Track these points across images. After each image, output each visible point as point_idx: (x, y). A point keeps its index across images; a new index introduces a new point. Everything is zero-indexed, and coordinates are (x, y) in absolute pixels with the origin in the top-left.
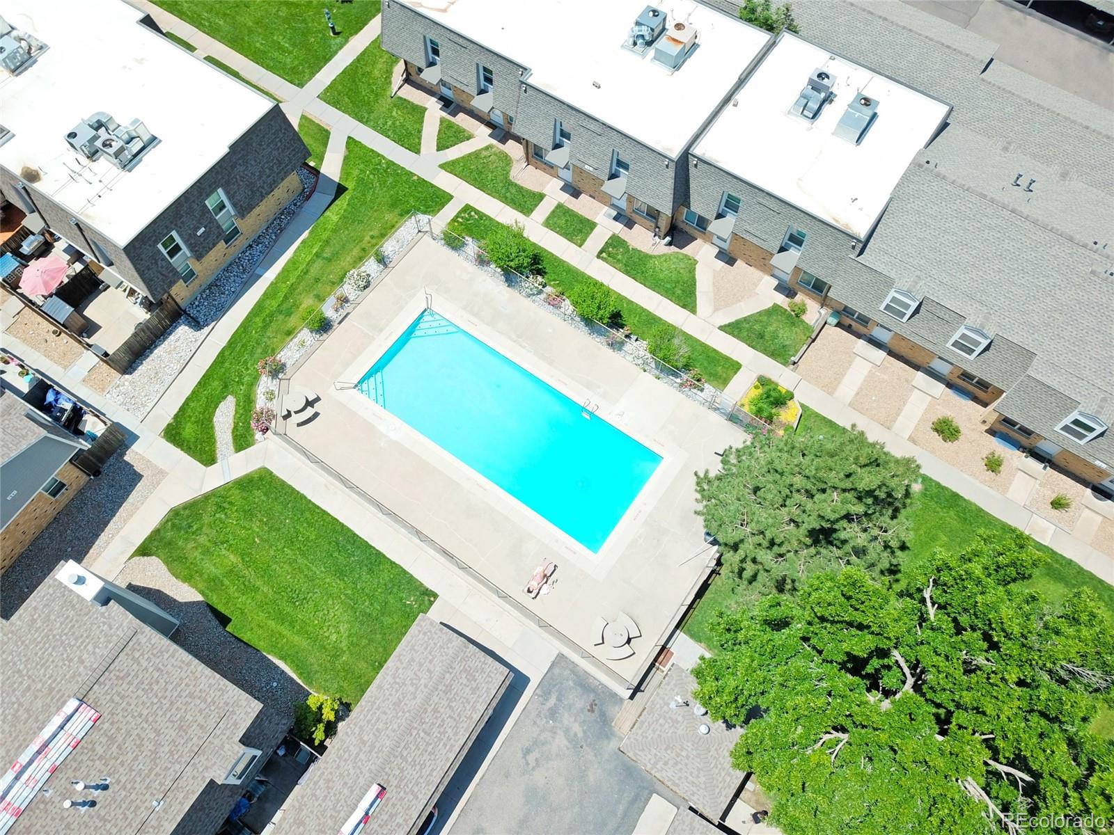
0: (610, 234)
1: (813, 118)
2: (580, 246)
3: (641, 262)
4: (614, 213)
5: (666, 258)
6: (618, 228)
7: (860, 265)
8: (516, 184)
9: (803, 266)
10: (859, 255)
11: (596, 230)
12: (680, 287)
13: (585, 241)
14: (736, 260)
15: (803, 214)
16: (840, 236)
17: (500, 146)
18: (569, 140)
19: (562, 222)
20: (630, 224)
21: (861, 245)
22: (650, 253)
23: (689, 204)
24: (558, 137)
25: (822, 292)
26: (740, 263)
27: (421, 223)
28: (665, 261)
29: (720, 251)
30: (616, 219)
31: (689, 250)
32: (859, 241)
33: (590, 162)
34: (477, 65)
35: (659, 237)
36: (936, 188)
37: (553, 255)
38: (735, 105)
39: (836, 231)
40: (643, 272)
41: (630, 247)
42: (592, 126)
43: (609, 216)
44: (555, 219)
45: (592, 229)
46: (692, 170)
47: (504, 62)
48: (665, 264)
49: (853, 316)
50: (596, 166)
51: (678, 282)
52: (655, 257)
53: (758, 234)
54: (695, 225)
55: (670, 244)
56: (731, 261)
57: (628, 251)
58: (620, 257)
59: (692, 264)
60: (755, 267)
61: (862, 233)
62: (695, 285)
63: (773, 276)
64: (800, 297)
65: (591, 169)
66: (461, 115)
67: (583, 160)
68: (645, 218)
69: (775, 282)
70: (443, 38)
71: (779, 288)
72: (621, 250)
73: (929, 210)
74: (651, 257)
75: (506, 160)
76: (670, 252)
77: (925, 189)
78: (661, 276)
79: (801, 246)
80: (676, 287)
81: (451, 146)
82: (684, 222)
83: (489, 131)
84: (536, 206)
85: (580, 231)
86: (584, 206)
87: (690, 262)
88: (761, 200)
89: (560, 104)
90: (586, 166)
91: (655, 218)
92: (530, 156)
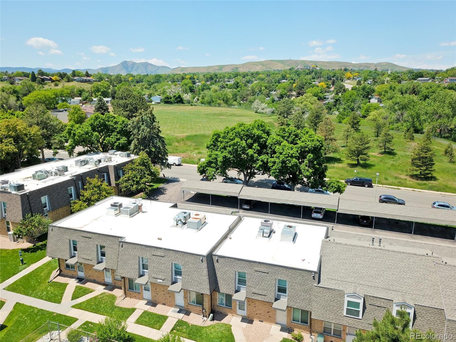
0: (177, 320)
1: (269, 237)
2: (159, 329)
3: (197, 331)
4: (178, 310)
5: (213, 327)
6: (181, 316)
7: (321, 289)
8: (118, 307)
9: (292, 304)
10: (319, 283)
11: (168, 320)
12: (224, 340)
13: (161, 326)
14: (253, 321)
15: (281, 268)
16: (304, 274)
17: (110, 292)
18: (147, 269)
19: (147, 319)
20: (188, 313)
21: (317, 275)
22: (202, 325)
23: (219, 289)
24: (141, 270)
25: (307, 323)
26: (256, 322)
27: (54, 335)
28: (213, 328)
29: (242, 318)
30: (179, 312)
31: (225, 321)
32: (315, 272)
33: (160, 277)
34: (97, 245)
35: (206, 316)
36: (339, 248)
37: (142, 336)
38: (230, 238)
39: (301, 272)
40: (200, 336)
41: (190, 325)
42: (159, 253)
43: (175, 311)
44: (142, 319)
45: (166, 320)
46: (216, 265)
47: (111, 238)
48: (213, 330)
49: (331, 334)
50: (163, 278)
51: (223, 337)
52: (206, 327)
53: (260, 292)
54: (225, 306)
55: (213, 319)
56: (251, 322)
57: (189, 326)
58: (184, 330)
59: (229, 328)
60: (266, 320)
61: (315, 268)
62: (233, 337)
63: (277, 323)
64: (296, 332)
65: (161, 281)
66: (88, 283)
67: (156, 277)
68: (196, 306)
69: (279, 327)
70: (79, 237)
71: (283, 329)
72: (185, 327)
73: (342, 257)
74: (203, 327)
75: (114, 298)
76: (214, 324)
77: (335, 249)
78: (212, 336)
79: (285, 293)
80: (222, 340)
81: (81, 297)
82: (218, 306)
83: (104, 287)
84: (131, 315)
85: (159, 322)
86: (160, 310)
87: (227, 326)
88: (256, 268)
89: (141, 247)
90: (158, 280)
91: (201, 304)
92: (127, 290)
